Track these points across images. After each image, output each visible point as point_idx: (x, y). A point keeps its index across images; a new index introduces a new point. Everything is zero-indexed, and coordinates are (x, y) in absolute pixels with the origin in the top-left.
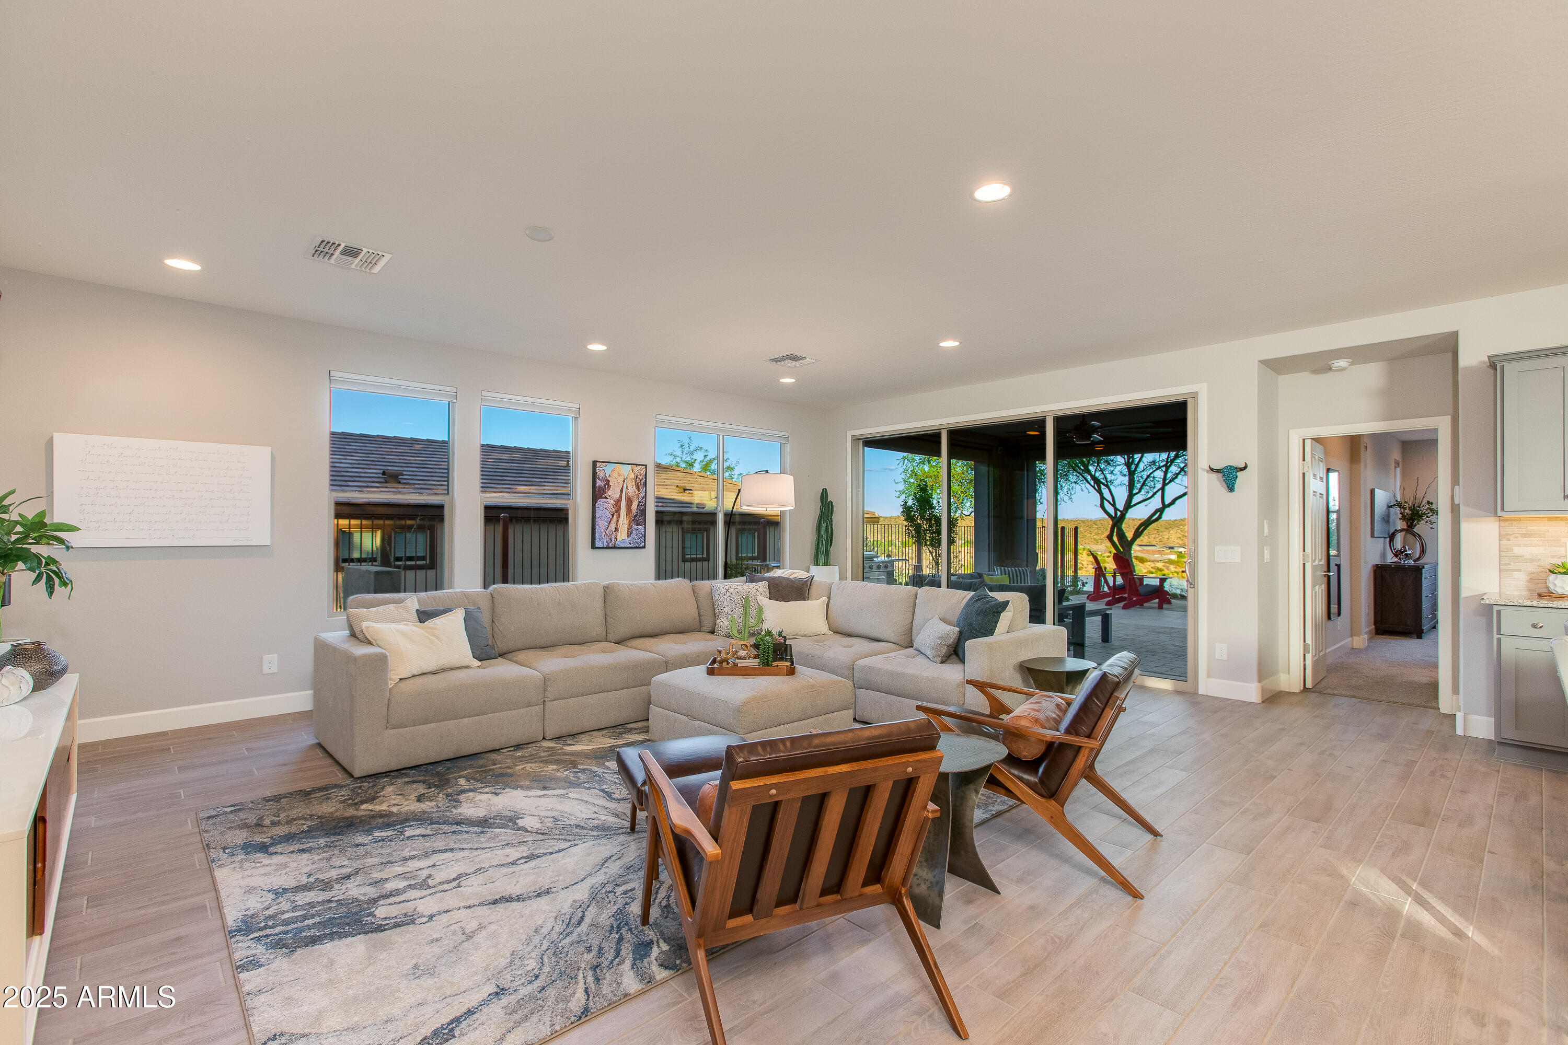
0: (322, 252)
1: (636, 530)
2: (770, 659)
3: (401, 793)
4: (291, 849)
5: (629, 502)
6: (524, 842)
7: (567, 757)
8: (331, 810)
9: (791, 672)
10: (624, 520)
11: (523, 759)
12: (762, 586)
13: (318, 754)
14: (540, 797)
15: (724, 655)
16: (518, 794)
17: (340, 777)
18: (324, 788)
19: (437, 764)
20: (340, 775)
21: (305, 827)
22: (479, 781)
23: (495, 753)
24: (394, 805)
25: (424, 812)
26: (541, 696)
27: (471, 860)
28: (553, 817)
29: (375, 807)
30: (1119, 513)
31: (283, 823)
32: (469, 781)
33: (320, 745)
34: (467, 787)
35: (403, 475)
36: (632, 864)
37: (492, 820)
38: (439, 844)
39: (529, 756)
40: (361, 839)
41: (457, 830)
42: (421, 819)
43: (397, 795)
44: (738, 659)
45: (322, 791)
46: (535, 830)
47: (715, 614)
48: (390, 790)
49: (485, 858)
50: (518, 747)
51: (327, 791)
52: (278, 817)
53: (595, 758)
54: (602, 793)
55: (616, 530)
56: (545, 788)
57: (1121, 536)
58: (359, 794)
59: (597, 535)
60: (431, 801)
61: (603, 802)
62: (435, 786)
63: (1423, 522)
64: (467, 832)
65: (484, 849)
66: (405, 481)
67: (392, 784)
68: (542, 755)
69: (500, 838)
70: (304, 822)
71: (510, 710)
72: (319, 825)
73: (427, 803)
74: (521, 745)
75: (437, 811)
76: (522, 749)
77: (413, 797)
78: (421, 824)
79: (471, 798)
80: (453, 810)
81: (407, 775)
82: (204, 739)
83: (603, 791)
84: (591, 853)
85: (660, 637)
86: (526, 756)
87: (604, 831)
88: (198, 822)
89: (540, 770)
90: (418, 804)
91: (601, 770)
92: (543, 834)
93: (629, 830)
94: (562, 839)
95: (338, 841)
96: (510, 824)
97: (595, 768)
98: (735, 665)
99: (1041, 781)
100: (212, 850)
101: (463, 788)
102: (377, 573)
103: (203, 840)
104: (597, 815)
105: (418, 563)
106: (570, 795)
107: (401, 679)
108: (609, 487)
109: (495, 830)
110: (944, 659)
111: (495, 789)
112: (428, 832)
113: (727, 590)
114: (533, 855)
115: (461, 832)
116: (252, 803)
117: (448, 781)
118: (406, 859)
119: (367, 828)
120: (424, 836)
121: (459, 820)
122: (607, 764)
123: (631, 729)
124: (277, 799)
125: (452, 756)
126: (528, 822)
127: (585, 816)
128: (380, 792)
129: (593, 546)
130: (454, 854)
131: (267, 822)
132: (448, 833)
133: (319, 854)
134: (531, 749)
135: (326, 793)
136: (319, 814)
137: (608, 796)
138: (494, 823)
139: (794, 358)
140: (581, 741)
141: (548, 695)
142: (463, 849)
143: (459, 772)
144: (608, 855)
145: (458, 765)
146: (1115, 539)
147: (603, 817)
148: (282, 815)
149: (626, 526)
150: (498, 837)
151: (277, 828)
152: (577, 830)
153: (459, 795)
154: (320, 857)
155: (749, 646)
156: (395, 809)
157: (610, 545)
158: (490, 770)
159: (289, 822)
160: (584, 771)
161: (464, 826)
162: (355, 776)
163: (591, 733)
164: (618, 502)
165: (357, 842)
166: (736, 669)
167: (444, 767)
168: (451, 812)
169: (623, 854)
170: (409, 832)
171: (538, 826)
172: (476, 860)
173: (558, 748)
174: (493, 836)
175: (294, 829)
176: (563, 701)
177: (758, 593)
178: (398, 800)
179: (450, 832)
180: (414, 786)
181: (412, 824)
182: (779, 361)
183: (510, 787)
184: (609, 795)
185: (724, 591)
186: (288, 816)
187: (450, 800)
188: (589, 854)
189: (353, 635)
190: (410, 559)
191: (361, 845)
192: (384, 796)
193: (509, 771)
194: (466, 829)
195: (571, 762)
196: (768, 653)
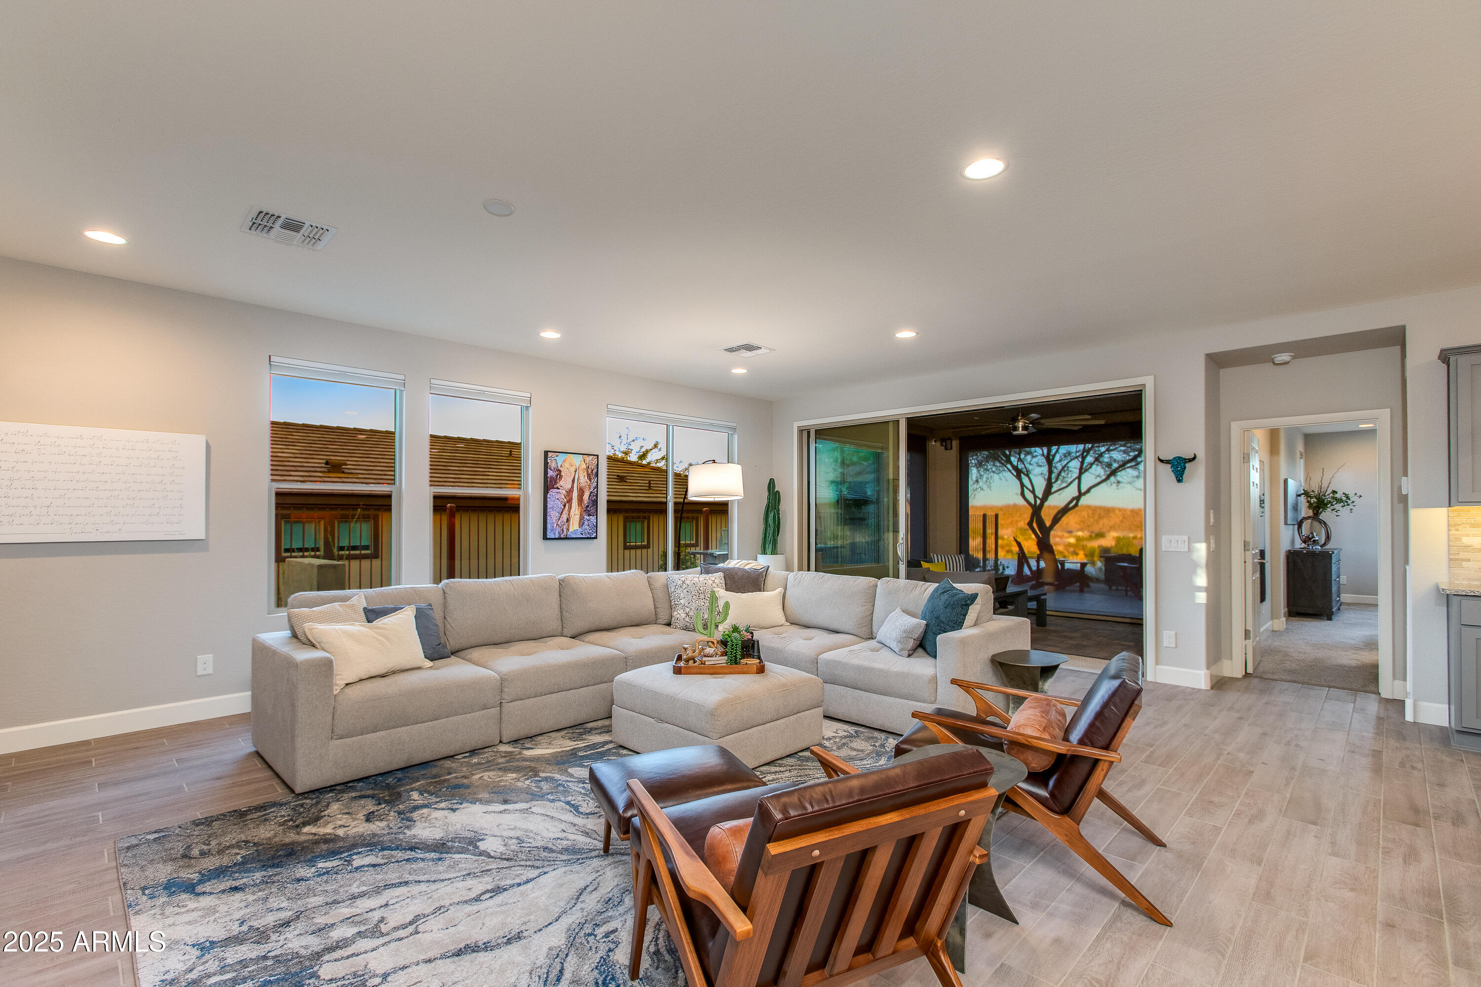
0: (260, 224)
1: (588, 520)
2: (739, 657)
3: (348, 811)
4: (222, 887)
5: (581, 492)
6: (487, 870)
7: (527, 763)
8: (268, 835)
9: (761, 670)
10: (576, 511)
11: (480, 767)
12: (718, 577)
13: (256, 765)
14: (501, 812)
15: (690, 653)
16: (478, 808)
17: (279, 793)
18: (262, 807)
19: (387, 775)
20: (280, 789)
21: (239, 857)
22: (433, 794)
23: (449, 760)
24: (340, 826)
25: (374, 835)
26: (498, 698)
27: (429, 896)
28: (518, 838)
29: (319, 829)
30: (1038, 502)
31: (214, 853)
32: (422, 795)
33: (258, 753)
34: (421, 802)
35: (347, 465)
36: (610, 895)
37: (450, 844)
38: (392, 874)
39: (487, 762)
40: (303, 871)
41: (411, 857)
42: (371, 844)
43: (343, 814)
44: (705, 656)
45: (260, 811)
46: (499, 855)
47: (671, 606)
48: (335, 807)
49: (446, 893)
50: (473, 752)
51: (265, 810)
52: (209, 844)
53: (557, 764)
54: (568, 807)
55: (568, 520)
56: (506, 802)
57: (1041, 523)
58: (300, 813)
59: (549, 526)
60: (382, 820)
61: (570, 817)
62: (386, 802)
63: (1329, 510)
64: (423, 860)
65: (443, 880)
66: (348, 471)
67: (338, 800)
68: (500, 761)
69: (460, 866)
70: (238, 851)
71: (465, 714)
72: (255, 854)
73: (377, 823)
74: (476, 750)
75: (388, 833)
76: (477, 754)
77: (361, 816)
78: (371, 850)
79: (425, 815)
80: (406, 831)
81: (353, 789)
82: (131, 749)
83: (568, 803)
84: (563, 884)
85: (617, 630)
86: (483, 763)
87: (575, 854)
88: (117, 852)
89: (499, 779)
90: (366, 824)
91: (565, 778)
92: (507, 860)
93: (602, 852)
94: (529, 866)
95: (276, 875)
96: (471, 848)
97: (557, 776)
98: (702, 664)
99: (1052, 794)
100: (129, 892)
101: (416, 803)
102: (320, 567)
103: (120, 877)
104: (565, 834)
105: (363, 552)
106: (534, 809)
107: (347, 684)
108: (561, 477)
109: (454, 856)
110: (911, 652)
111: (451, 804)
112: (380, 861)
113: (684, 582)
114: (499, 887)
115: (416, 860)
116: (180, 827)
117: (399, 795)
118: (354, 897)
119: (309, 856)
120: (374, 866)
121: (414, 845)
122: (570, 770)
123: (591, 729)
124: (208, 822)
125: (403, 765)
126: (490, 845)
127: (552, 836)
128: (324, 811)
129: (545, 538)
130: (409, 889)
131: (195, 852)
132: (401, 861)
133: (253, 893)
134: (487, 755)
135: (264, 813)
136: (256, 841)
137: (575, 810)
138: (453, 847)
139: (749, 348)
140: (540, 744)
141: (505, 696)
142: (419, 882)
143: (411, 784)
144: (582, 884)
145: (411, 775)
146: (1035, 525)
147: (572, 837)
148: (213, 843)
149: (578, 516)
150: (458, 865)
151: (207, 860)
152: (546, 854)
153: (412, 812)
154: (255, 897)
155: (716, 643)
156: (341, 832)
157: (562, 536)
158: (445, 780)
159: (221, 852)
160: (546, 779)
161: (419, 851)
162: (296, 793)
163: (549, 734)
164: (570, 492)
165: (298, 876)
166: (704, 668)
167: (394, 778)
168: (405, 834)
169: (599, 884)
170: (357, 862)
171: (502, 849)
172: (434, 897)
173: (516, 753)
174: (452, 863)
175: (226, 861)
176: (521, 702)
177: (714, 585)
178: (345, 820)
179: (404, 860)
180: (362, 802)
181: (360, 850)
182: (734, 351)
183: (467, 801)
184: (576, 808)
185: (680, 582)
186: (219, 844)
187: (403, 819)
188: (561, 885)
189: (295, 636)
190: (355, 548)
191: (302, 879)
192: (328, 816)
193: (465, 781)
194: (421, 856)
195: (532, 770)
196: (736, 650)
